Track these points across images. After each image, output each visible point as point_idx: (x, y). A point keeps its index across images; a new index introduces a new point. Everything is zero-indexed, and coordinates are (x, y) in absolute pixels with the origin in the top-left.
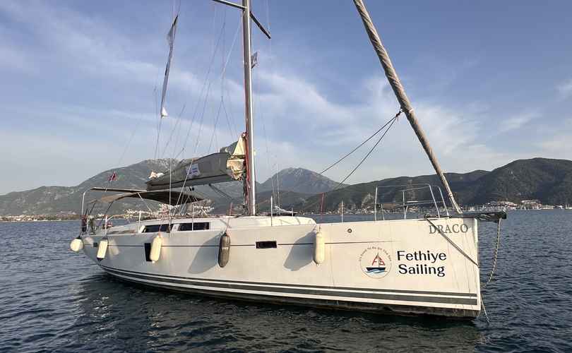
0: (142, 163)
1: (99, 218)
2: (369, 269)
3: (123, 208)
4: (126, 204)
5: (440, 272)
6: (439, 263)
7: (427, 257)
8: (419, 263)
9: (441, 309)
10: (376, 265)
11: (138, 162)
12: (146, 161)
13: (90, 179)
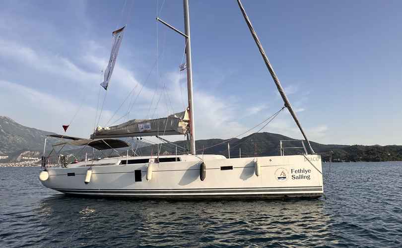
2: (279, 178)
5: (308, 178)
6: (308, 174)
7: (304, 171)
8: (300, 174)
9: (308, 194)
10: (282, 176)
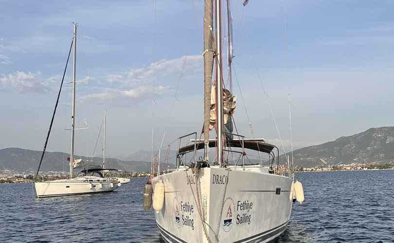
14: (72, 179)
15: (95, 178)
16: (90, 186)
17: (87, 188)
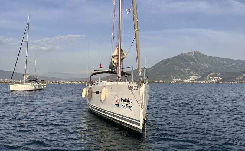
0: (180, 55)
1: (160, 82)
2: (116, 105)
3: (172, 78)
4: (173, 76)
5: (131, 108)
6: (131, 104)
7: (128, 101)
8: (126, 103)
10: (117, 103)
11: (178, 55)
12: (182, 54)
13: (156, 64)
14: (26, 84)
15: (35, 84)
16: (34, 87)
17: (33, 88)
